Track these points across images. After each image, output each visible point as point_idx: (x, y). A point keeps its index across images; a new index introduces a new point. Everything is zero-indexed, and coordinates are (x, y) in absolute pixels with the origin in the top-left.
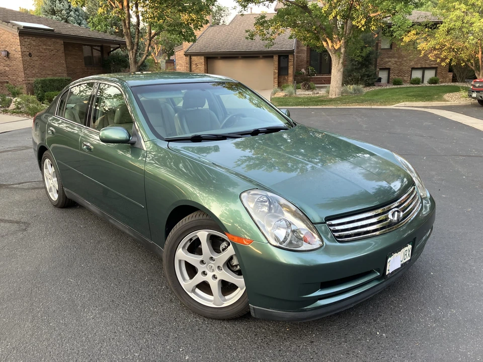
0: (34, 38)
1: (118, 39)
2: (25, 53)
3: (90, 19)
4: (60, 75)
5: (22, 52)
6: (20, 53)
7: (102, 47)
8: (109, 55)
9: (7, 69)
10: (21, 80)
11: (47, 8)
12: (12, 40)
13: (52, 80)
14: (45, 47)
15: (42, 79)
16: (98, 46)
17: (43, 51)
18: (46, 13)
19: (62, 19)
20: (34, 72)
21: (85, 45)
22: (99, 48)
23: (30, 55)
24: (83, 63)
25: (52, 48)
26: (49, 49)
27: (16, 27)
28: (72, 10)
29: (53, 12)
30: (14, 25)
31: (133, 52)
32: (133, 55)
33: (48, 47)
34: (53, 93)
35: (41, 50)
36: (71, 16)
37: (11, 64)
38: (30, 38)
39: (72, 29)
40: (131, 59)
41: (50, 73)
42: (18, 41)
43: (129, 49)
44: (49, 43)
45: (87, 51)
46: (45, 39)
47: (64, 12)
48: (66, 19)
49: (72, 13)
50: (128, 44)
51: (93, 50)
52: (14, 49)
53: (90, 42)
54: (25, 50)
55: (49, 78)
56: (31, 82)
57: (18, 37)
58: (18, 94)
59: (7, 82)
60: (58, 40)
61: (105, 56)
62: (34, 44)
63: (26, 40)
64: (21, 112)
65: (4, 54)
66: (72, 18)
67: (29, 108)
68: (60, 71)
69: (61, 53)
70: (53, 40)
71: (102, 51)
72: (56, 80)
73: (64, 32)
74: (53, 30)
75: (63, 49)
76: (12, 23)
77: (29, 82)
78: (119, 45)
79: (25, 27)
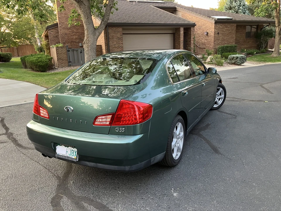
0: (222, 24)
1: (269, 20)
2: (216, 33)
3: (256, 10)
4: (231, 43)
5: (215, 32)
6: (214, 33)
7: (258, 26)
8: (261, 30)
9: (206, 41)
10: (212, 47)
11: (227, 6)
12: (211, 26)
13: (227, 46)
14: (226, 29)
15: (222, 46)
16: (255, 25)
17: (225, 31)
18: (226, 10)
19: (235, 12)
20: (218, 42)
21: (247, 25)
22: (255, 27)
23: (218, 33)
24: (245, 36)
25: (230, 29)
26: (228, 30)
27: (214, 19)
28: (241, 6)
29: (230, 8)
30: (213, 18)
31: (279, 28)
32: (278, 29)
33: (228, 29)
34: (227, 53)
35: (224, 30)
36: (240, 9)
37: (208, 39)
38: (220, 24)
39: (242, 17)
40: (277, 32)
41: (226, 43)
42: (214, 26)
43: (277, 26)
44: (229, 26)
45: (248, 29)
46: (227, 24)
47: (237, 7)
48: (237, 11)
49: (241, 7)
50: (276, 23)
51: (252, 28)
52: (211, 31)
53: (250, 23)
54: (217, 31)
55: (226, 45)
56: (216, 48)
57: (214, 25)
58: (210, 54)
59: (205, 48)
60: (234, 24)
61: (259, 31)
62: (221, 27)
63: (218, 26)
64: (212, 63)
65: (206, 33)
66: (240, 10)
67: (217, 62)
68: (232, 41)
69: (234, 32)
70: (231, 24)
71: (257, 28)
72: (230, 46)
73: (237, 19)
74: (232, 19)
75: (235, 29)
76: (212, 17)
77: (215, 48)
78: (269, 23)
79: (218, 19)
